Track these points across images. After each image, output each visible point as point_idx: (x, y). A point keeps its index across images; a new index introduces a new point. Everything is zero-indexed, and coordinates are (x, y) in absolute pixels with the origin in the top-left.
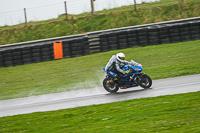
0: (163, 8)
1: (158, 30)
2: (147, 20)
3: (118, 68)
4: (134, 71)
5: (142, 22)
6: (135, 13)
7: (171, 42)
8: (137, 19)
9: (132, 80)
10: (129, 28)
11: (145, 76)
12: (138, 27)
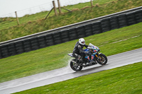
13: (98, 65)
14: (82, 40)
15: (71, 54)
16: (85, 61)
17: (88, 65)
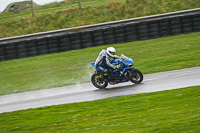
3: (108, 62)
4: (125, 66)
9: (123, 75)
11: (136, 71)
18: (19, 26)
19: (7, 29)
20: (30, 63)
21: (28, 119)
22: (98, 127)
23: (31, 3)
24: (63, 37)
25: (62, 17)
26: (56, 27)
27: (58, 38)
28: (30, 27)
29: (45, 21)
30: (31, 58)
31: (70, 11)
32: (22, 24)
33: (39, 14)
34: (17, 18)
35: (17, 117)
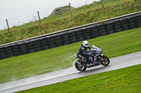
0: (28, 29)
1: (26, 44)
2: (18, 38)
5: (14, 40)
6: (9, 34)
7: (35, 51)
8: (11, 38)
10: (6, 45)
12: (12, 43)
13: (101, 66)
14: (86, 42)
15: (75, 55)
16: (89, 62)
17: (92, 66)
18: (63, 23)
19: (55, 26)
20: (72, 48)
21: (74, 85)
22: (122, 87)
23: (69, 7)
24: (93, 28)
25: (92, 15)
26: (88, 22)
27: (90, 29)
28: (70, 23)
29: (80, 18)
30: (73, 44)
31: (97, 10)
32: (65, 22)
33: (75, 14)
34: (61, 18)
35: (66, 85)
